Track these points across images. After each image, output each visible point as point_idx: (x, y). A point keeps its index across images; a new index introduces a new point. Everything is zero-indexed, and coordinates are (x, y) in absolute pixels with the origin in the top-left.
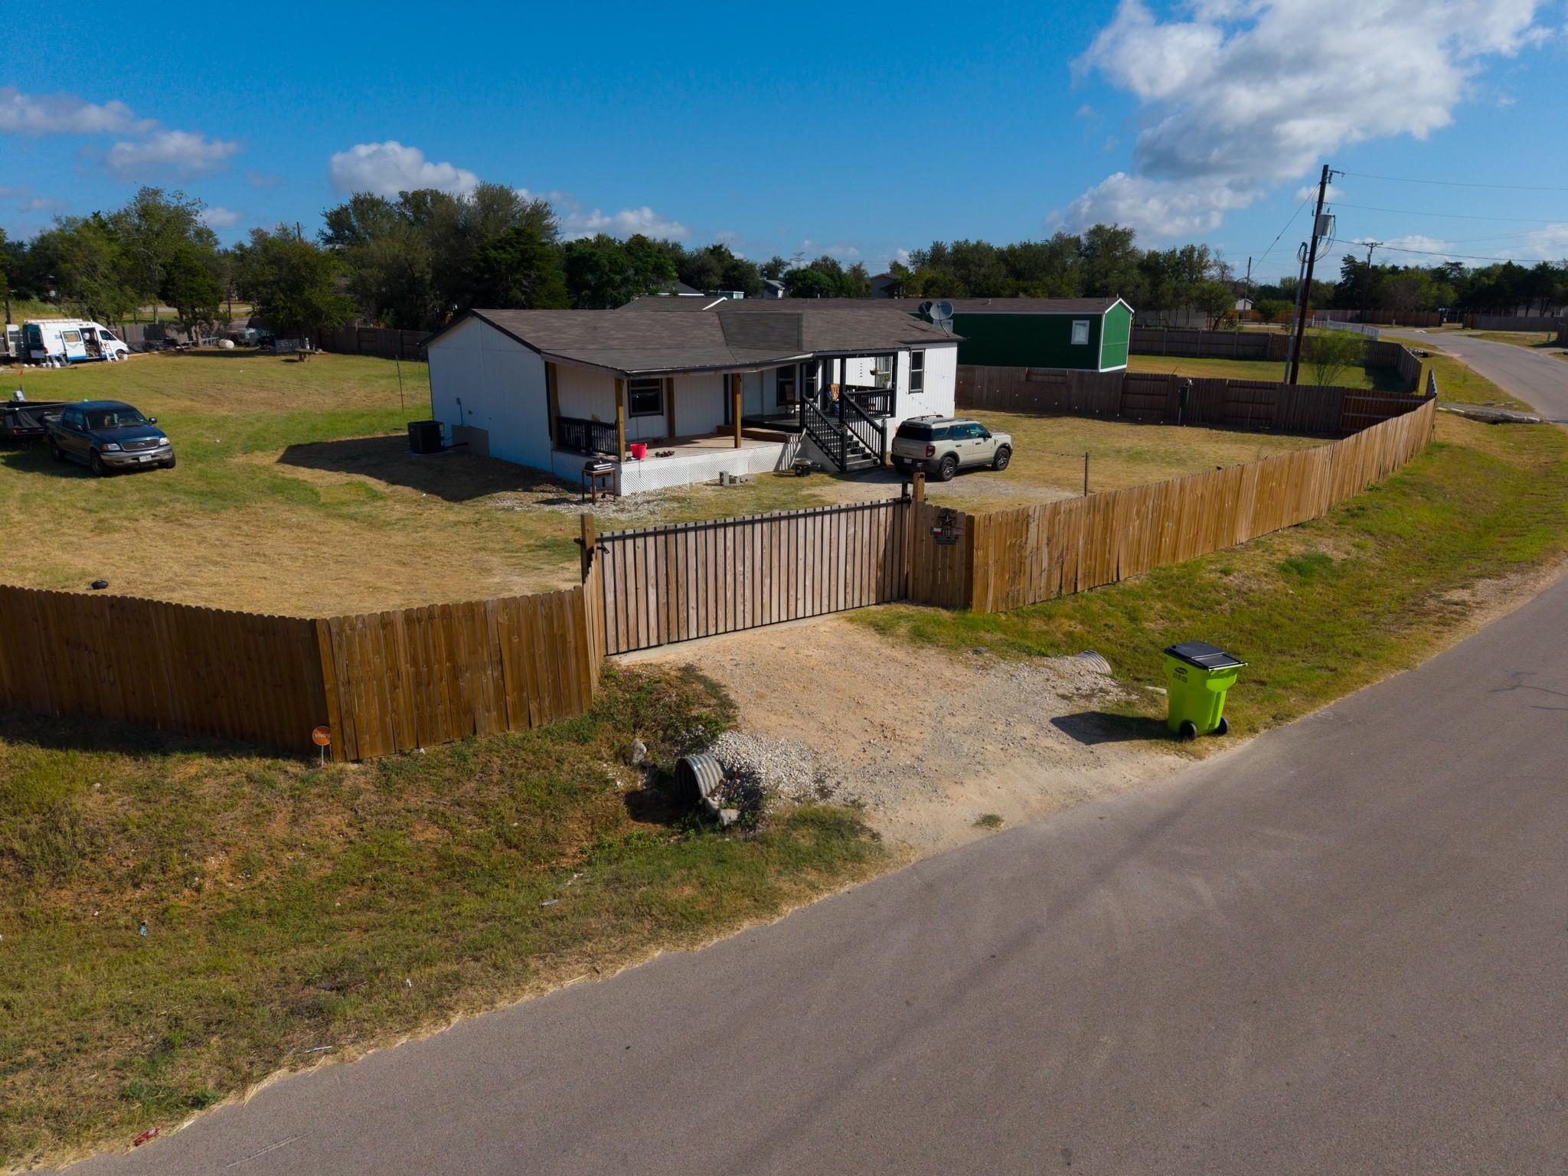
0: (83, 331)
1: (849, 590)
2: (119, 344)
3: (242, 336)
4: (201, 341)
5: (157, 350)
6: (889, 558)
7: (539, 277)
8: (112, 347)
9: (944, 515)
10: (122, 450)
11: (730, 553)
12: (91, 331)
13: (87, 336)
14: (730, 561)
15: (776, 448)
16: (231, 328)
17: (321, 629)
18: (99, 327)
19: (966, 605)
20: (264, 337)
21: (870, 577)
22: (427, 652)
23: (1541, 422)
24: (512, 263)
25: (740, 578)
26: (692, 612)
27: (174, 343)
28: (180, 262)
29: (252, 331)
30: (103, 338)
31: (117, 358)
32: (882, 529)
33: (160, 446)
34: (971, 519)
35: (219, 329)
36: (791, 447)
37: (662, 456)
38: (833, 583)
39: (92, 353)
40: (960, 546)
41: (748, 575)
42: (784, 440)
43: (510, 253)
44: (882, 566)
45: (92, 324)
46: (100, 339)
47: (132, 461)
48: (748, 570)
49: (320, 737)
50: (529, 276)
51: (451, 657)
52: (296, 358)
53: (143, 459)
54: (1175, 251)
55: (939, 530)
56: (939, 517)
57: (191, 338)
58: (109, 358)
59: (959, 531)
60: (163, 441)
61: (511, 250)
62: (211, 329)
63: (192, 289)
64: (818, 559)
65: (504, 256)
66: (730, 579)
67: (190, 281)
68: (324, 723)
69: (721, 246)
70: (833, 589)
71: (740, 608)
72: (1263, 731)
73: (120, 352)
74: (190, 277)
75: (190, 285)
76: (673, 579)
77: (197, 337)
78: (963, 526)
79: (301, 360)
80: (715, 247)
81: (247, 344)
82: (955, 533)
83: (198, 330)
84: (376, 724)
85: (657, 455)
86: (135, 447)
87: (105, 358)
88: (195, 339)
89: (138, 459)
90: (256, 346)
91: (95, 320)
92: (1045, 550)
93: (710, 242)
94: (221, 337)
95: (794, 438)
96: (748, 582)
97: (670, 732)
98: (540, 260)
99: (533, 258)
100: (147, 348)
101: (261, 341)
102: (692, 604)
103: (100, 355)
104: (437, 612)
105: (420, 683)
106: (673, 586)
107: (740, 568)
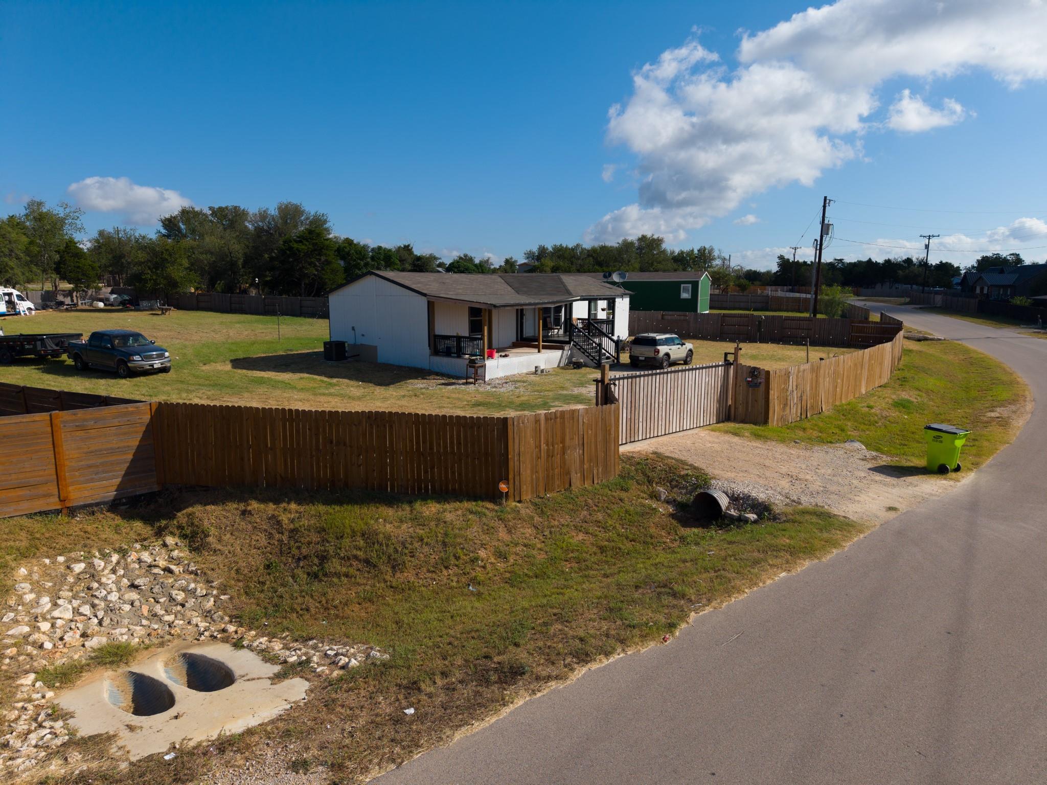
0: (5, 294)
1: (705, 414)
2: (28, 304)
3: (108, 299)
4: (80, 303)
5: (52, 308)
6: (722, 396)
7: (326, 260)
8: (24, 306)
9: (753, 370)
10: (142, 360)
11: (657, 390)
12: (10, 295)
13: (7, 298)
14: (657, 395)
15: (558, 353)
16: (99, 295)
17: (510, 422)
18: (15, 292)
19: (765, 421)
20: (125, 300)
21: (713, 407)
22: (553, 438)
23: (945, 339)
24: (307, 252)
25: (661, 405)
26: (641, 424)
27: (62, 303)
28: (70, 249)
29: (115, 296)
30: (18, 300)
31: (28, 314)
32: (719, 379)
33: (166, 358)
34: (768, 373)
35: (92, 295)
36: (565, 352)
37: (504, 356)
38: (699, 410)
39: (10, 310)
40: (762, 388)
41: (664, 403)
42: (562, 348)
43: (306, 245)
44: (719, 401)
45: (10, 290)
46: (16, 301)
47: (149, 367)
48: (664, 400)
49: (503, 487)
50: (320, 259)
51: (563, 441)
52: (160, 312)
53: (155, 366)
54: (693, 250)
55: (750, 379)
56: (750, 372)
57: (72, 301)
58: (22, 314)
59: (762, 380)
60: (167, 354)
61: (307, 243)
62: (86, 295)
63: (78, 267)
64: (693, 395)
65: (303, 247)
66: (657, 405)
67: (77, 262)
68: (507, 480)
69: (409, 246)
70: (699, 413)
71: (660, 423)
72: (975, 470)
73: (30, 309)
74: (76, 259)
75: (78, 264)
76: (633, 405)
77: (77, 300)
78: (763, 377)
79: (163, 313)
80: (405, 246)
81: (112, 305)
82: (759, 381)
83: (78, 295)
84: (529, 479)
85: (501, 356)
86: (151, 358)
87: (19, 313)
88: (75, 301)
89: (153, 366)
90: (119, 306)
91: (14, 288)
92: (795, 392)
93: (401, 244)
94: (93, 300)
95: (567, 347)
96: (664, 407)
97: (674, 483)
98: (327, 250)
99: (322, 248)
100: (44, 307)
101: (123, 303)
102: (641, 420)
103: (15, 311)
104: (558, 415)
105: (550, 455)
106: (633, 409)
107: (661, 400)
